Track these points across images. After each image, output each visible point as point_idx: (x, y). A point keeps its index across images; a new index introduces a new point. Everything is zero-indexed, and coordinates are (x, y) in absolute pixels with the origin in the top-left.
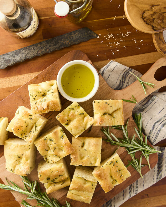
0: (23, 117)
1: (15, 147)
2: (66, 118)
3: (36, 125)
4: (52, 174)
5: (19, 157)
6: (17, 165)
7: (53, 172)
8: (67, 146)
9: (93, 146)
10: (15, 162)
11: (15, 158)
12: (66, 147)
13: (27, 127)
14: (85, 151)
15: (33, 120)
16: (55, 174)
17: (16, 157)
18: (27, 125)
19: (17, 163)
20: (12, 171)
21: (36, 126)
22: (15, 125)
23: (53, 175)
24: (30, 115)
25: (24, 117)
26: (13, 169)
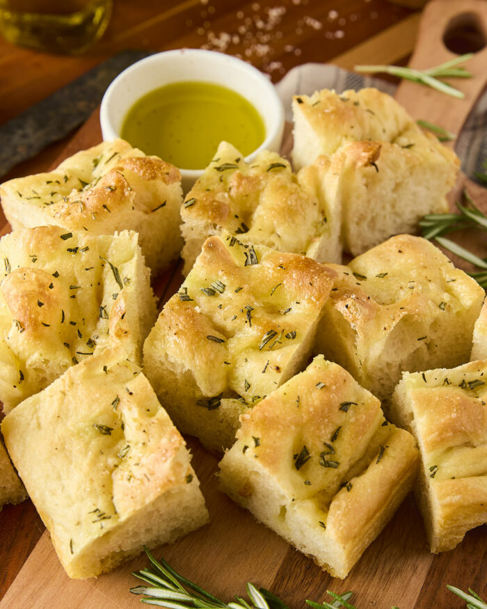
0: (34, 260)
1: (64, 393)
2: (223, 196)
3: (115, 266)
4: (304, 408)
5: (107, 431)
6: (112, 472)
7: (303, 402)
8: (296, 267)
9: (400, 252)
10: (94, 462)
11: (87, 444)
12: (294, 275)
13: (74, 297)
14: (382, 280)
15: (87, 249)
16: (317, 403)
17: (91, 433)
18: (71, 288)
19: (111, 461)
20: (103, 517)
21: (116, 272)
22: (14, 292)
23: (311, 409)
24: (65, 237)
25: (42, 256)
26: (102, 505)
